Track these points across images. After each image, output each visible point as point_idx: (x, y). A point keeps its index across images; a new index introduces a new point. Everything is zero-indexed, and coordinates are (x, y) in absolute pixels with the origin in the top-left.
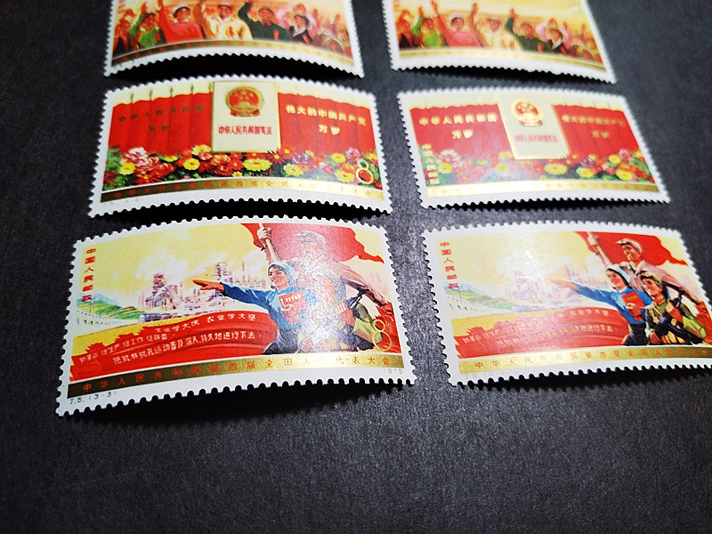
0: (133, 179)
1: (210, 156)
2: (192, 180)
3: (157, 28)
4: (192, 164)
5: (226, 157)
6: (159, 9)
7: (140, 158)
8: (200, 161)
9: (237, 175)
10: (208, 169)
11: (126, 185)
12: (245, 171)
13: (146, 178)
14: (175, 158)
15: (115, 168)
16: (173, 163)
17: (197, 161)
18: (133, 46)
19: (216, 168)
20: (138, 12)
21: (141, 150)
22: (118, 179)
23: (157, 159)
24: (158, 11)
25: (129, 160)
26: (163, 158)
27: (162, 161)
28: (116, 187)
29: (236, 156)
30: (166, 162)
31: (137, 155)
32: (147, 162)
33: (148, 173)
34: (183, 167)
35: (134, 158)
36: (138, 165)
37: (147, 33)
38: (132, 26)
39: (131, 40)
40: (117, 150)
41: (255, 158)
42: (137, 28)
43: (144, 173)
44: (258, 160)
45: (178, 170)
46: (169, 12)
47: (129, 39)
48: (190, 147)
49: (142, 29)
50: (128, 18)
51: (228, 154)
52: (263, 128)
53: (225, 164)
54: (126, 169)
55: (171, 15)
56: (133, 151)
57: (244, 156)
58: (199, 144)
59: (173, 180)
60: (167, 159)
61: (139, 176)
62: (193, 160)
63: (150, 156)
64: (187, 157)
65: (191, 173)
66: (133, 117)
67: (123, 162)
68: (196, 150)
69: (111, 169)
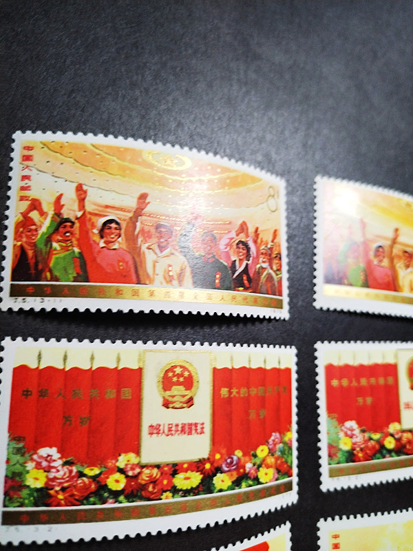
0: (43, 496)
1: (138, 470)
2: (117, 505)
3: (77, 250)
4: (117, 481)
5: (155, 471)
6: (79, 214)
7: (52, 464)
8: (127, 477)
9: (167, 498)
10: (135, 490)
11: (36, 505)
12: (175, 491)
13: (60, 497)
14: (96, 471)
15: (20, 474)
16: (94, 478)
17: (123, 476)
18: (42, 271)
19: (144, 487)
20: (50, 210)
21: (53, 452)
22: (25, 493)
23: (75, 469)
24: (77, 218)
25: (38, 466)
26: (81, 469)
27: (81, 475)
28: (22, 505)
29: (166, 469)
30: (85, 475)
31: (48, 458)
32: (61, 473)
33: (63, 489)
34: (106, 485)
35: (44, 464)
36: (51, 475)
37: (62, 255)
38: (40, 232)
39: (40, 258)
40: (21, 445)
41: (186, 471)
42: (49, 240)
43: (58, 488)
44: (189, 474)
45: (100, 490)
46: (93, 226)
47: (35, 256)
48: (116, 456)
49: (55, 245)
50: (34, 215)
51: (158, 466)
52: (196, 425)
53: (154, 481)
54: (35, 479)
55: (96, 231)
56: (44, 452)
57: (175, 469)
58: (126, 452)
59: (94, 504)
60: (87, 471)
61: (52, 492)
62: (118, 476)
63: (65, 464)
64: (111, 471)
65: (115, 495)
66: (42, 394)
67: (30, 466)
68: (122, 461)
69: (14, 474)
